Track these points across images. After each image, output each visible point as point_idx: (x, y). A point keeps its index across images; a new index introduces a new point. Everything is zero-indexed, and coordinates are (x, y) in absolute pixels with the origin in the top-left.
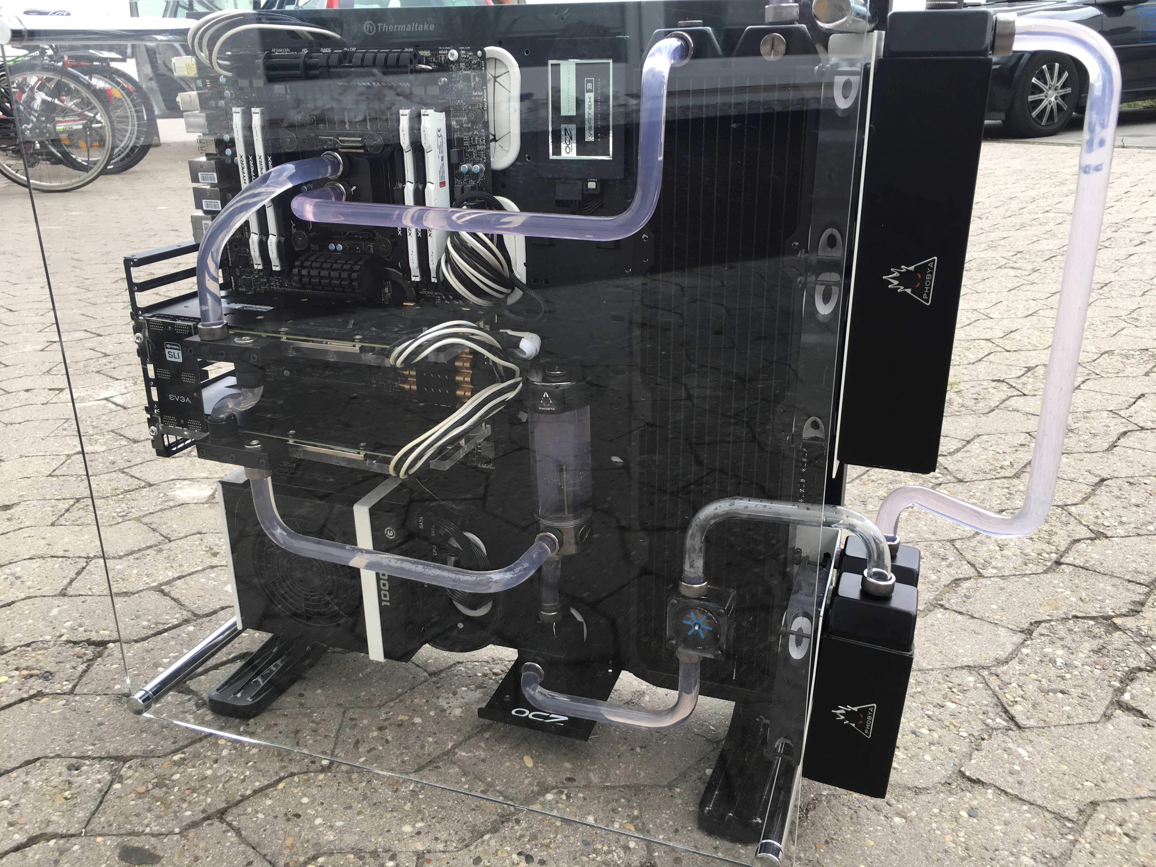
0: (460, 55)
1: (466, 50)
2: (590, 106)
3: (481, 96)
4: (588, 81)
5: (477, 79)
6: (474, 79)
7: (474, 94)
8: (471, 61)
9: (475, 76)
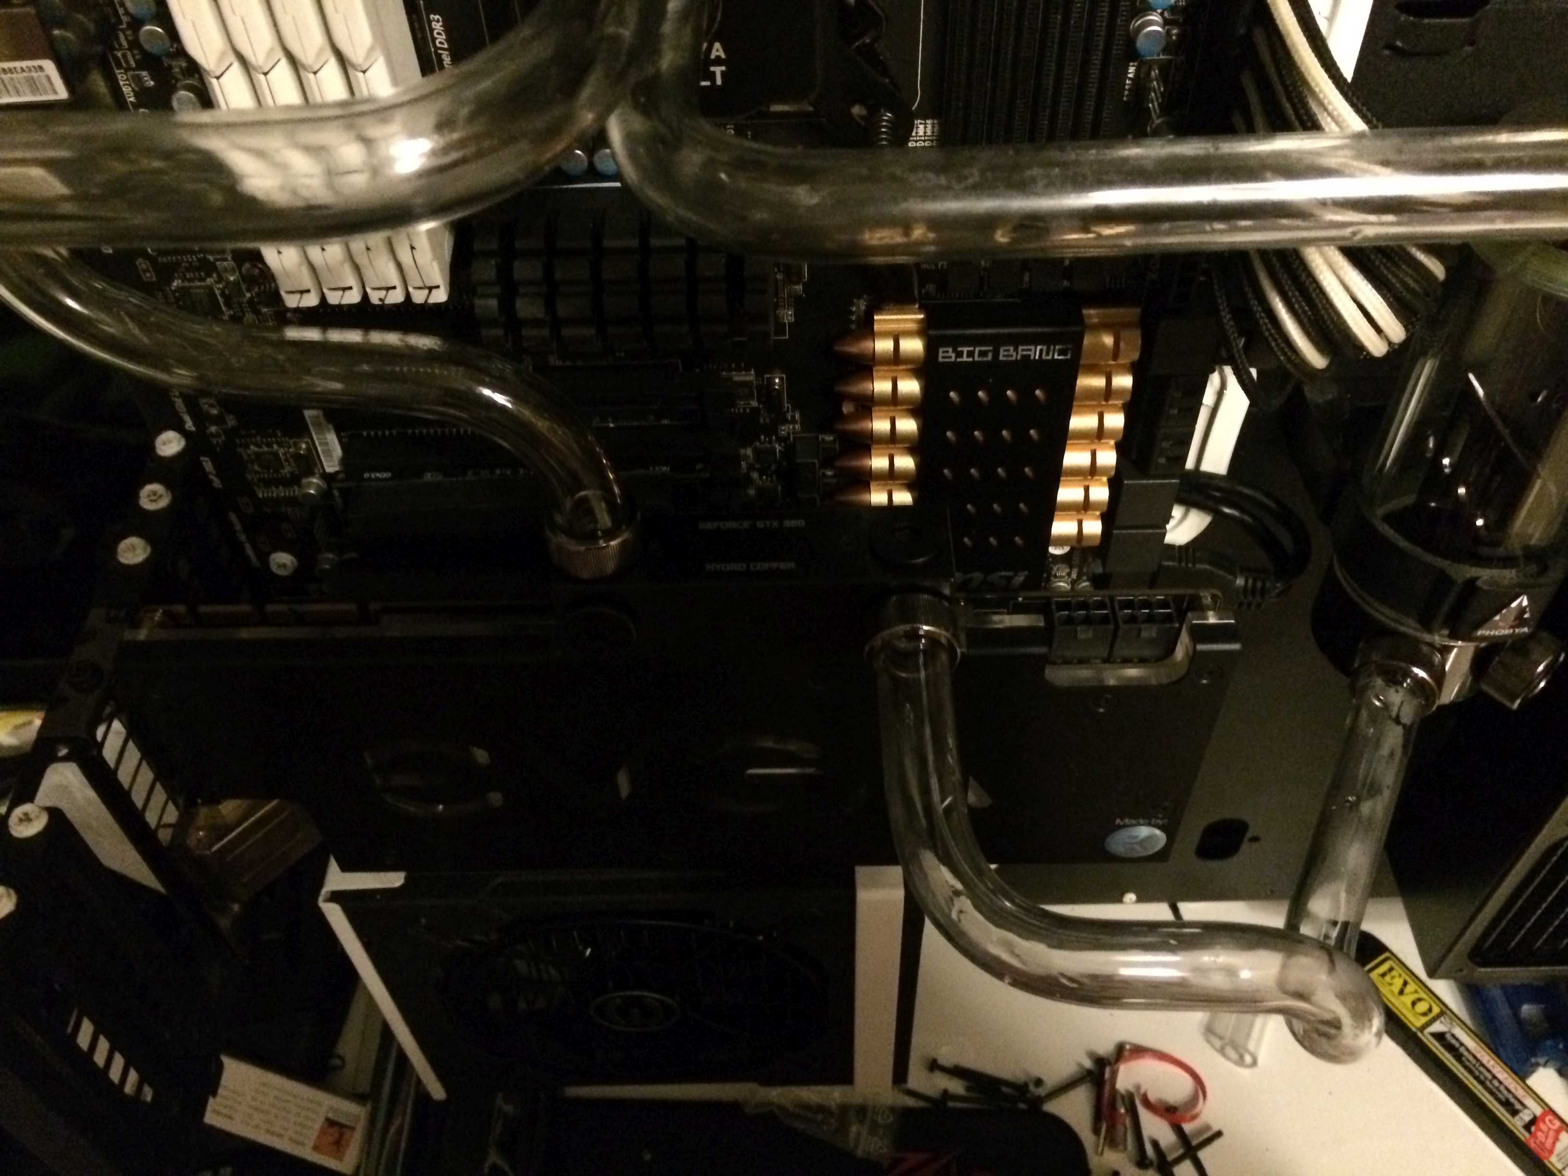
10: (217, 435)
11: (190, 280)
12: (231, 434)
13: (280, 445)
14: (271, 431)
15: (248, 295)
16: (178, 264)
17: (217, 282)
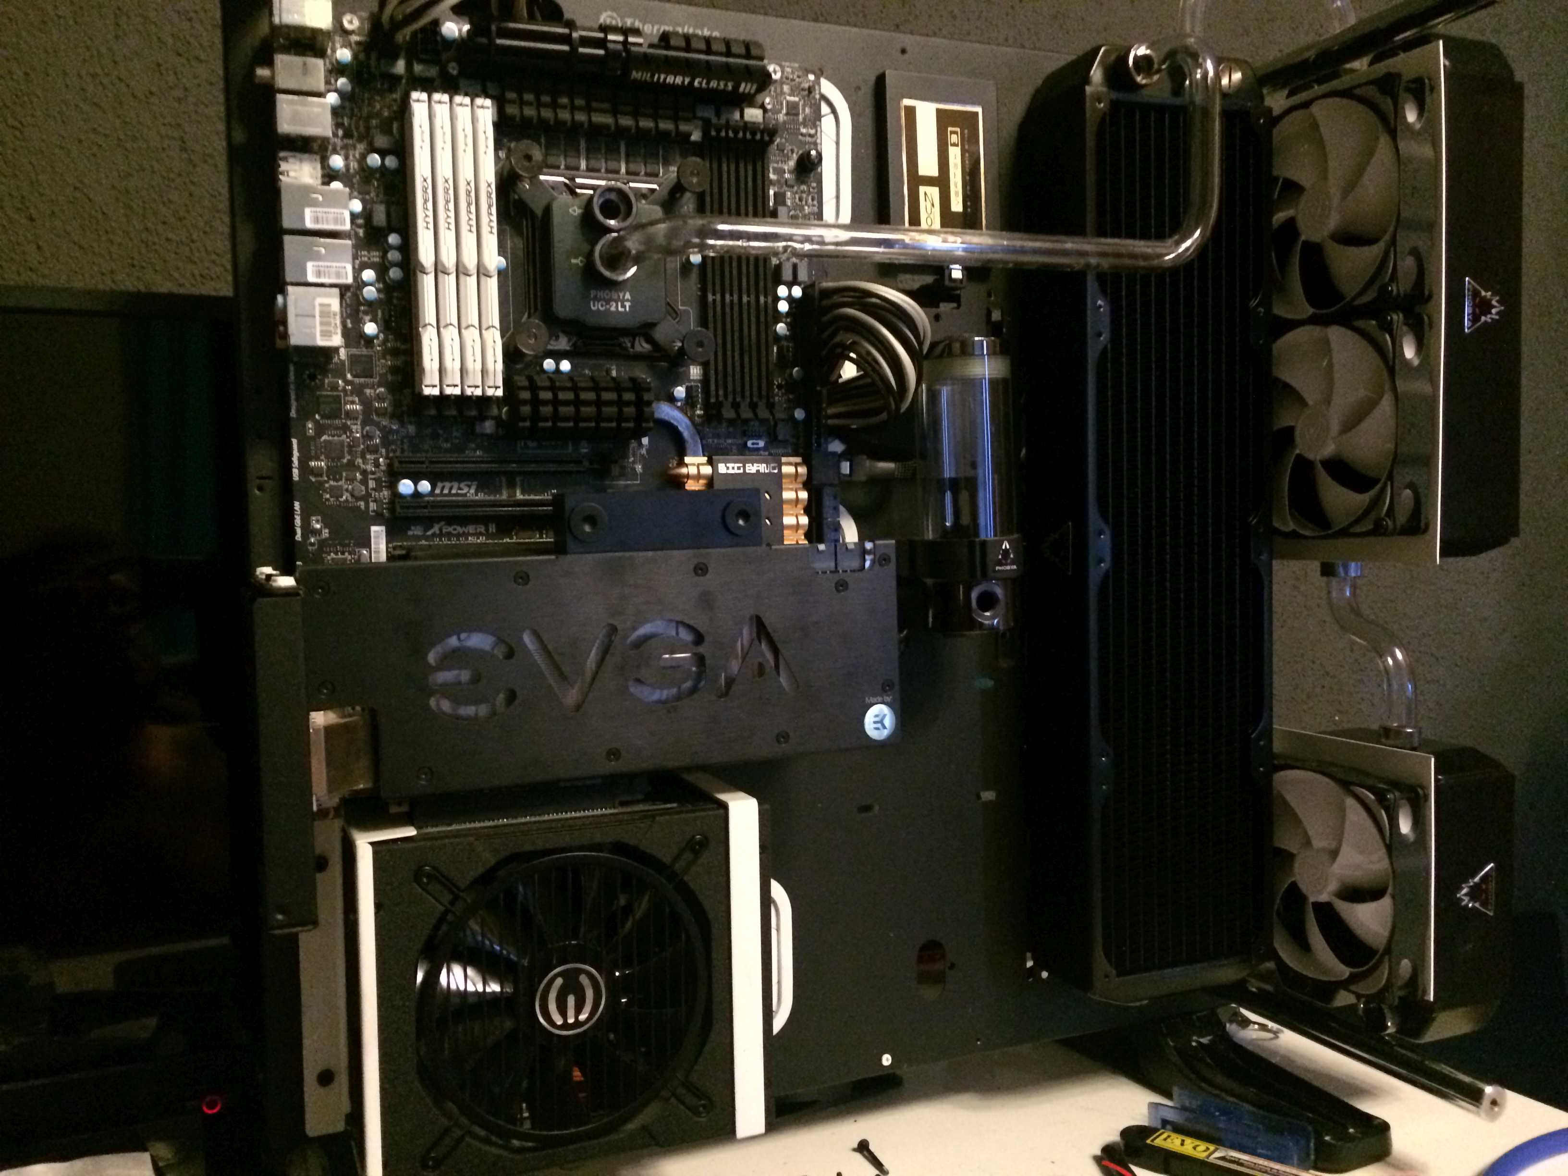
0: (783, 72)
1: (791, 67)
2: (956, 165)
3: (810, 136)
4: (952, 133)
5: (807, 110)
6: (804, 110)
7: (804, 131)
8: (800, 83)
9: (804, 106)
10: (312, 544)
11: (333, 436)
12: (322, 543)
13: (350, 553)
14: (347, 542)
15: (362, 446)
16: (330, 426)
17: (347, 437)
